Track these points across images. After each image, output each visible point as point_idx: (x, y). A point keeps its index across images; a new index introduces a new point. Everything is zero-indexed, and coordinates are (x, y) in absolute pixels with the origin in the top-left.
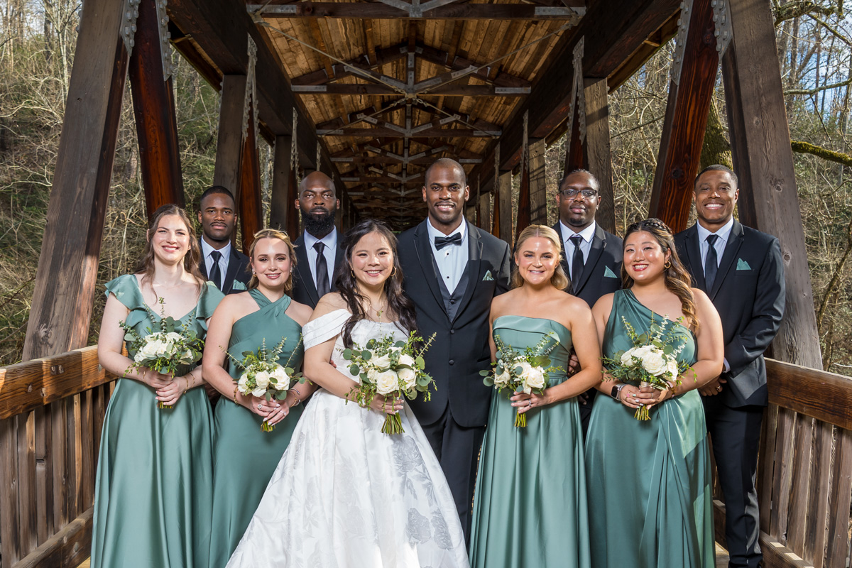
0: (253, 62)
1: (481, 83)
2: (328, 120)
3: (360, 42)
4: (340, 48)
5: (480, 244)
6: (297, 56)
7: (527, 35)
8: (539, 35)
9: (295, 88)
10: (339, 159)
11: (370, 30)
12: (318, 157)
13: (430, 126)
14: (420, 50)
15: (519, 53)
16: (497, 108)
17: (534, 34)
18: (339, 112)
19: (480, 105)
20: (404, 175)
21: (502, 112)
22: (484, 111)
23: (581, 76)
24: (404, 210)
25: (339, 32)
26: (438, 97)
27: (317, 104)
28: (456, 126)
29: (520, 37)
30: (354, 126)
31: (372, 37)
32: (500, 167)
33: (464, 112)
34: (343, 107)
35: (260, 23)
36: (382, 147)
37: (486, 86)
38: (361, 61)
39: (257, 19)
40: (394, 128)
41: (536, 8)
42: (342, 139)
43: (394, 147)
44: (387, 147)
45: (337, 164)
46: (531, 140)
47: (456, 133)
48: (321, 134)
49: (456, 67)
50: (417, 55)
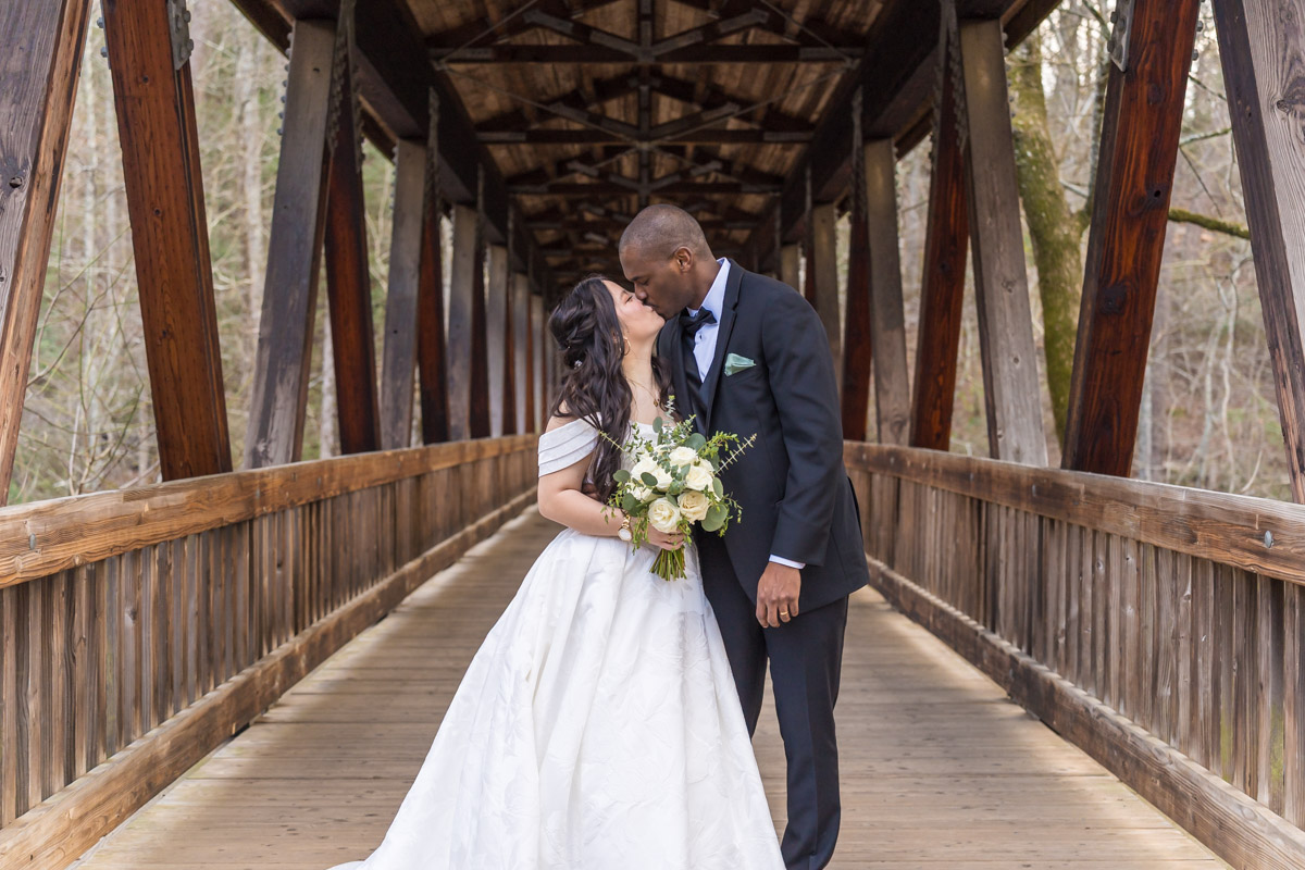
1: (746, 126)
2: (525, 172)
3: (572, 77)
6: (486, 96)
7: (798, 75)
8: (812, 75)
9: (484, 136)
10: (539, 225)
12: (510, 225)
13: (677, 179)
14: (657, 82)
16: (772, 155)
17: (807, 71)
18: (541, 161)
19: (747, 153)
21: (781, 159)
22: (754, 159)
23: (860, 134)
25: (544, 73)
26: (685, 146)
27: (511, 154)
28: (716, 178)
29: (789, 75)
30: (565, 179)
31: (590, 74)
32: (781, 237)
33: (727, 158)
34: (547, 156)
35: (443, 71)
36: (607, 206)
37: (751, 131)
38: (574, 100)
39: (441, 66)
40: (622, 182)
41: (802, 51)
42: (547, 198)
43: (625, 205)
44: (614, 206)
45: (536, 233)
46: (817, 203)
47: (717, 187)
48: (515, 193)
49: (708, 105)
50: (653, 89)
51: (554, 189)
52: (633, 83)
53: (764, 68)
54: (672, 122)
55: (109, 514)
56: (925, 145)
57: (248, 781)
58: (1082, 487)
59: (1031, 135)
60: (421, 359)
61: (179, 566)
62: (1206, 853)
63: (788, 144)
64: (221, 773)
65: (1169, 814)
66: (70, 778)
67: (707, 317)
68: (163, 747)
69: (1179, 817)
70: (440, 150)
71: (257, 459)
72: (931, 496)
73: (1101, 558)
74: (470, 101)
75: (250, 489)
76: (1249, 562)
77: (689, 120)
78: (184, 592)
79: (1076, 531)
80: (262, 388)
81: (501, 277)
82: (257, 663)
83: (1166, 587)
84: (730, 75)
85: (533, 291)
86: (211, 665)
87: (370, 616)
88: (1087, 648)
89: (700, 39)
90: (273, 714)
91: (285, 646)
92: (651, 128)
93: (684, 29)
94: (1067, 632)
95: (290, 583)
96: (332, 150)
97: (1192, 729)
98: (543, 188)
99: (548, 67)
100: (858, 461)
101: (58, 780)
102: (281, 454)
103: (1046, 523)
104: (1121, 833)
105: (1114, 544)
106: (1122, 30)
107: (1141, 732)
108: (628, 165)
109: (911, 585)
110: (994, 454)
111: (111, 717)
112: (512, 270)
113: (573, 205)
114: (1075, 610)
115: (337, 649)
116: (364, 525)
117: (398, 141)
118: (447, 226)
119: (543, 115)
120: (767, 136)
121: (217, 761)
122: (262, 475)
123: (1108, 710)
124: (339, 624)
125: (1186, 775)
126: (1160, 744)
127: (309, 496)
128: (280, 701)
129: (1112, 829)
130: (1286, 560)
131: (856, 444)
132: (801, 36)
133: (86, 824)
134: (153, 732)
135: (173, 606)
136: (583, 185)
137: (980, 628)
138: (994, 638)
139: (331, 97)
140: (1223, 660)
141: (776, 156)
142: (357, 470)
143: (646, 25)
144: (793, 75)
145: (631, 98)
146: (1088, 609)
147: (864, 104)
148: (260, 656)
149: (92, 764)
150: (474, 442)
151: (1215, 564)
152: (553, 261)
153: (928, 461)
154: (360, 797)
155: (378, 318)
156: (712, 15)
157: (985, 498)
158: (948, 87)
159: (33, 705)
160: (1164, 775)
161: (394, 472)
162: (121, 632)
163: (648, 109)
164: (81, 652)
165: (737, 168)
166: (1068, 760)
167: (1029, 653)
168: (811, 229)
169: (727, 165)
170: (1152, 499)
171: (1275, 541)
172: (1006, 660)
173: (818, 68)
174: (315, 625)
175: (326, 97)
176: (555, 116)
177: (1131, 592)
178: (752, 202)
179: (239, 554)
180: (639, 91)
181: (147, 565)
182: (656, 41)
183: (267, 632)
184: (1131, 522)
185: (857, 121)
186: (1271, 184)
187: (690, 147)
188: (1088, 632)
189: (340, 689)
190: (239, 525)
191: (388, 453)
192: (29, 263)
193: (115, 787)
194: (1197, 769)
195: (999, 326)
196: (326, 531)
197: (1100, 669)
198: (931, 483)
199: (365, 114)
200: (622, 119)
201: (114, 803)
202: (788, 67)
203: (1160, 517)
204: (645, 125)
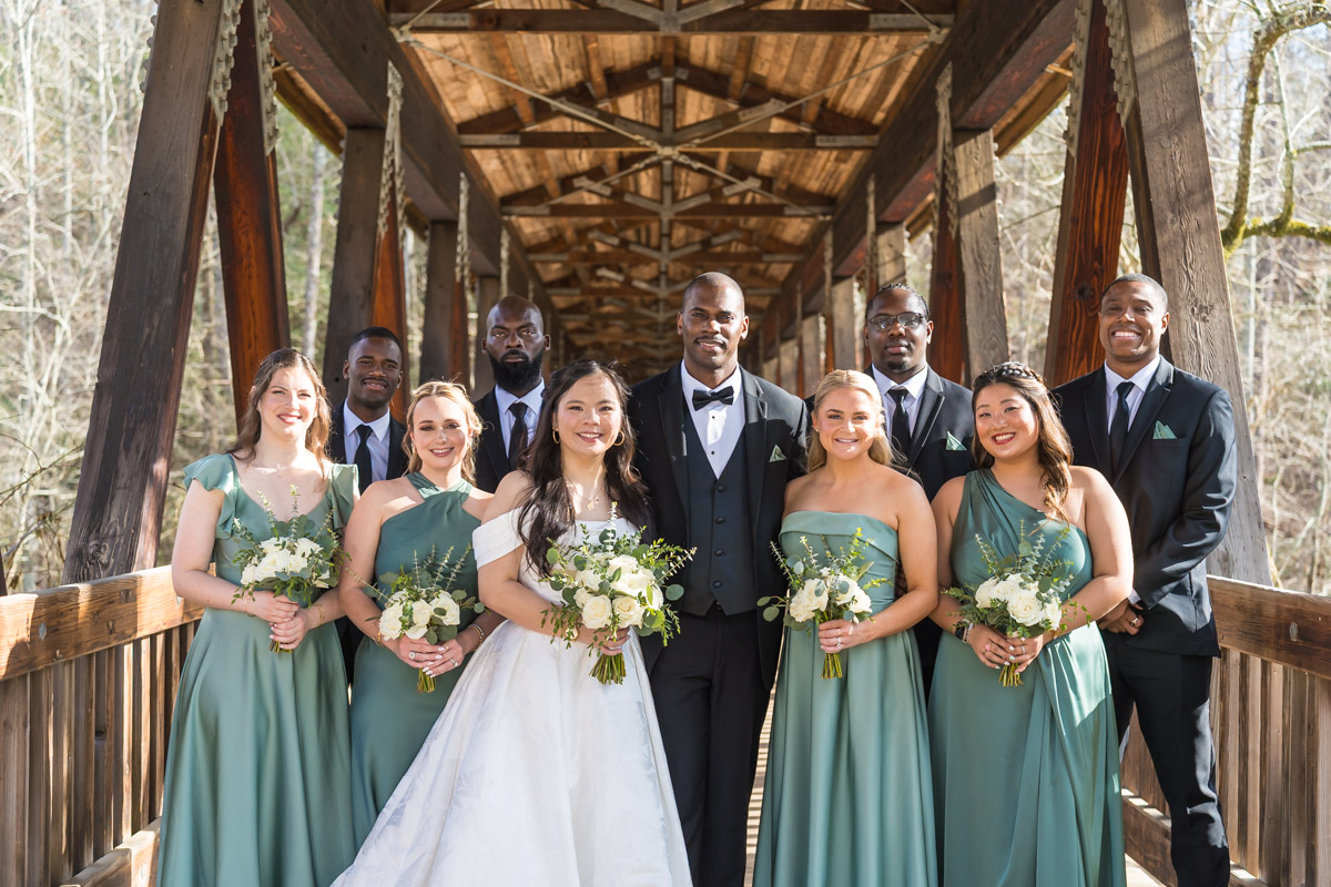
0: (395, 107)
1: (793, 128)
2: (521, 189)
3: (577, 63)
4: (543, 73)
5: (762, 405)
6: (468, 87)
7: (865, 53)
8: (883, 53)
9: (468, 139)
10: (542, 257)
11: (594, 45)
12: (504, 254)
13: (707, 199)
14: (683, 73)
15: (852, 82)
16: (823, 168)
17: (875, 52)
18: (541, 177)
19: (793, 164)
20: (663, 283)
21: (834, 174)
22: (801, 173)
23: (949, 128)
24: (666, 347)
25: (540, 49)
26: (718, 154)
27: (503, 162)
28: (754, 199)
29: (853, 55)
30: (570, 199)
31: (598, 55)
32: (833, 270)
33: (767, 174)
34: (548, 168)
35: (407, 42)
36: (621, 234)
37: (800, 135)
38: (580, 94)
39: (403, 36)
40: (641, 203)
41: (872, 17)
42: (550, 222)
43: (643, 234)
44: (630, 234)
45: (538, 266)
46: (882, 223)
47: (754, 210)
48: (510, 215)
49: (747, 103)
50: (677, 82)
51: (558, 211)
52: (654, 74)
53: (822, 41)
54: (702, 123)
63: (845, 152)
74: (447, 91)
77: (722, 120)
84: (776, 56)
92: (676, 130)
98: (543, 209)
113: (581, 231)
119: (542, 114)
120: (820, 141)
136: (592, 207)
141: (827, 168)
145: (652, 94)
147: (955, 86)
163: (670, 107)
165: (780, 185)
168: (872, 258)
169: (767, 183)
173: (892, 42)
178: (795, 228)
180: (661, 84)
185: (943, 109)
187: (724, 155)
200: (640, 119)
202: (854, 40)
204: (668, 129)
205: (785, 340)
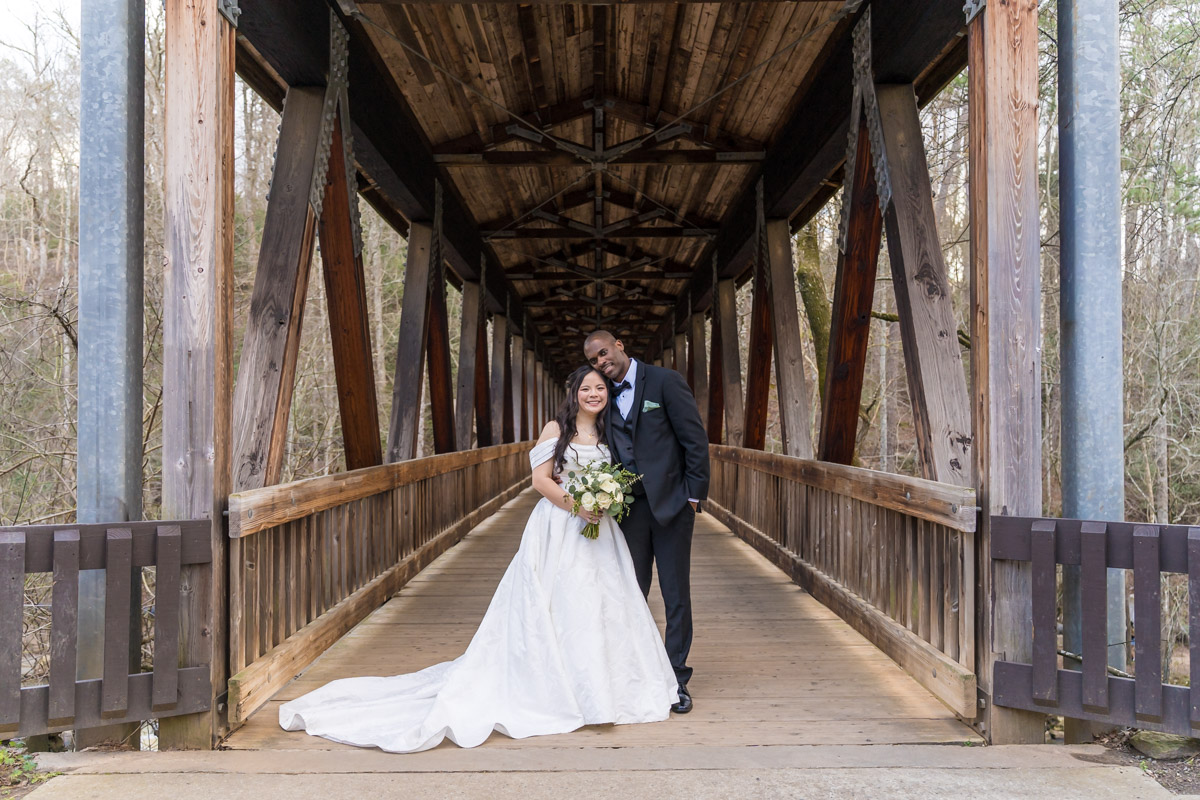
1: (655, 269)
6: (511, 256)
8: (690, 243)
9: (510, 276)
13: (617, 297)
15: (679, 252)
18: (541, 290)
19: (656, 284)
22: (660, 287)
23: (717, 276)
27: (525, 285)
30: (554, 298)
34: (545, 286)
35: (488, 243)
37: (658, 272)
38: (559, 256)
39: (487, 241)
41: (684, 231)
42: (544, 308)
44: (582, 312)
46: (694, 312)
47: (638, 302)
49: (634, 258)
50: (603, 250)
51: (549, 304)
52: (592, 246)
53: (664, 240)
54: (614, 268)
55: (327, 487)
56: (749, 285)
57: (393, 626)
58: (826, 470)
59: (811, 275)
60: (477, 405)
61: (358, 514)
62: (885, 656)
63: (680, 279)
64: (380, 621)
65: (866, 637)
66: (309, 621)
67: (627, 385)
68: (352, 607)
69: (870, 638)
70: (487, 287)
71: (393, 457)
72: (754, 475)
73: (836, 507)
74: (502, 257)
75: (392, 473)
76: (900, 508)
77: (623, 267)
78: (361, 527)
79: (823, 493)
80: (396, 419)
81: (519, 353)
82: (396, 565)
83: (865, 521)
84: (646, 243)
85: (537, 360)
86: (373, 566)
87: (452, 541)
88: (829, 553)
89: (628, 224)
90: (403, 592)
91: (409, 556)
92: (602, 271)
93: (620, 219)
94: (820, 546)
95: (412, 523)
96: (431, 292)
97: (878, 593)
98: (543, 303)
99: (546, 241)
100: (716, 455)
101: (304, 621)
102: (406, 454)
103: (809, 488)
104: (844, 647)
105: (841, 499)
106: (844, 234)
107: (854, 596)
108: (590, 290)
109: (743, 522)
110: (785, 453)
111: (328, 591)
112: (525, 349)
113: (559, 312)
114: (823, 534)
115: (435, 558)
116: (448, 491)
117: (464, 282)
118: (490, 328)
119: (543, 265)
120: (667, 275)
121: (376, 616)
122: (398, 466)
123: (839, 585)
124: (436, 544)
125: (874, 616)
126: (862, 601)
127: (421, 477)
128: (407, 585)
129: (839, 646)
130: (916, 506)
131: (715, 445)
132: (682, 223)
133: (317, 644)
134: (347, 599)
135: (356, 535)
136: (565, 301)
137: (778, 544)
138: (785, 550)
139: (430, 263)
140: (891, 558)
141: (672, 285)
142: (445, 462)
143: (599, 217)
144: (680, 242)
145: (591, 254)
146: (829, 533)
147: (719, 259)
148: (397, 561)
149: (318, 615)
150: (506, 445)
151: (887, 510)
152: (548, 342)
153: (752, 456)
154: (452, 633)
155: (454, 380)
156: (635, 211)
157: (780, 476)
158: (761, 255)
159: (292, 583)
160: (864, 617)
161: (464, 463)
162: (331, 547)
163: (601, 260)
164: (313, 558)
165: (651, 291)
166: (820, 612)
167: (802, 557)
168: (691, 326)
169: (645, 290)
170: (857, 476)
171: (912, 498)
172: (790, 561)
173: (693, 240)
174: (424, 545)
175: (428, 262)
176: (548, 265)
177: (849, 524)
178: (659, 310)
179: (387, 507)
180: (595, 250)
181: (344, 513)
182: (604, 227)
183: (401, 548)
184: (848, 488)
185: (715, 269)
186: (912, 318)
187: (624, 281)
188: (829, 545)
189: (437, 579)
190: (386, 492)
191: (461, 453)
192: (289, 362)
193: (330, 625)
194: (880, 613)
195: (787, 384)
196: (429, 495)
197: (835, 564)
198: (753, 467)
199: (448, 268)
200: (586, 265)
201: (329, 634)
202: (676, 240)
203: (861, 485)
204: (599, 270)
205: (656, 359)
